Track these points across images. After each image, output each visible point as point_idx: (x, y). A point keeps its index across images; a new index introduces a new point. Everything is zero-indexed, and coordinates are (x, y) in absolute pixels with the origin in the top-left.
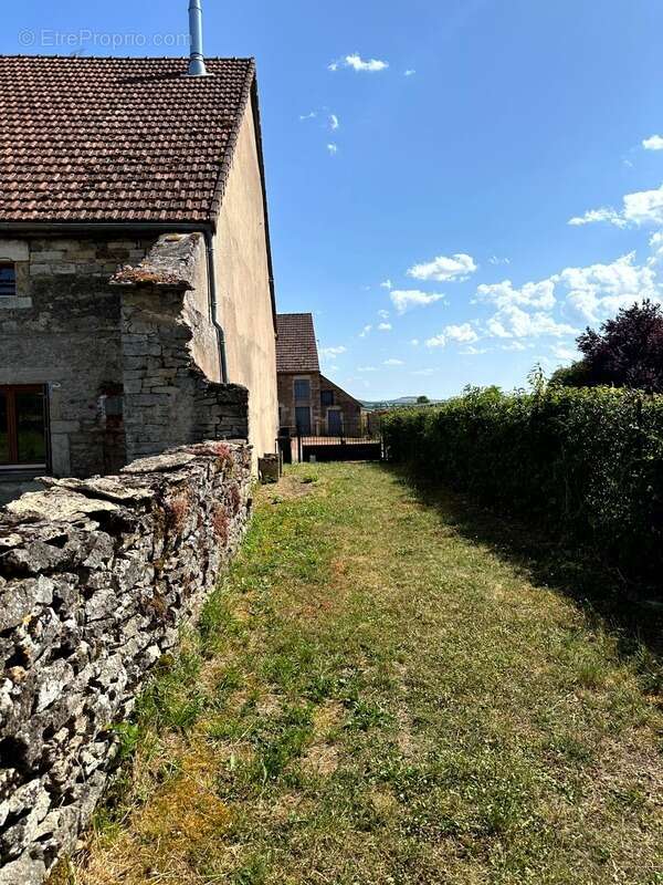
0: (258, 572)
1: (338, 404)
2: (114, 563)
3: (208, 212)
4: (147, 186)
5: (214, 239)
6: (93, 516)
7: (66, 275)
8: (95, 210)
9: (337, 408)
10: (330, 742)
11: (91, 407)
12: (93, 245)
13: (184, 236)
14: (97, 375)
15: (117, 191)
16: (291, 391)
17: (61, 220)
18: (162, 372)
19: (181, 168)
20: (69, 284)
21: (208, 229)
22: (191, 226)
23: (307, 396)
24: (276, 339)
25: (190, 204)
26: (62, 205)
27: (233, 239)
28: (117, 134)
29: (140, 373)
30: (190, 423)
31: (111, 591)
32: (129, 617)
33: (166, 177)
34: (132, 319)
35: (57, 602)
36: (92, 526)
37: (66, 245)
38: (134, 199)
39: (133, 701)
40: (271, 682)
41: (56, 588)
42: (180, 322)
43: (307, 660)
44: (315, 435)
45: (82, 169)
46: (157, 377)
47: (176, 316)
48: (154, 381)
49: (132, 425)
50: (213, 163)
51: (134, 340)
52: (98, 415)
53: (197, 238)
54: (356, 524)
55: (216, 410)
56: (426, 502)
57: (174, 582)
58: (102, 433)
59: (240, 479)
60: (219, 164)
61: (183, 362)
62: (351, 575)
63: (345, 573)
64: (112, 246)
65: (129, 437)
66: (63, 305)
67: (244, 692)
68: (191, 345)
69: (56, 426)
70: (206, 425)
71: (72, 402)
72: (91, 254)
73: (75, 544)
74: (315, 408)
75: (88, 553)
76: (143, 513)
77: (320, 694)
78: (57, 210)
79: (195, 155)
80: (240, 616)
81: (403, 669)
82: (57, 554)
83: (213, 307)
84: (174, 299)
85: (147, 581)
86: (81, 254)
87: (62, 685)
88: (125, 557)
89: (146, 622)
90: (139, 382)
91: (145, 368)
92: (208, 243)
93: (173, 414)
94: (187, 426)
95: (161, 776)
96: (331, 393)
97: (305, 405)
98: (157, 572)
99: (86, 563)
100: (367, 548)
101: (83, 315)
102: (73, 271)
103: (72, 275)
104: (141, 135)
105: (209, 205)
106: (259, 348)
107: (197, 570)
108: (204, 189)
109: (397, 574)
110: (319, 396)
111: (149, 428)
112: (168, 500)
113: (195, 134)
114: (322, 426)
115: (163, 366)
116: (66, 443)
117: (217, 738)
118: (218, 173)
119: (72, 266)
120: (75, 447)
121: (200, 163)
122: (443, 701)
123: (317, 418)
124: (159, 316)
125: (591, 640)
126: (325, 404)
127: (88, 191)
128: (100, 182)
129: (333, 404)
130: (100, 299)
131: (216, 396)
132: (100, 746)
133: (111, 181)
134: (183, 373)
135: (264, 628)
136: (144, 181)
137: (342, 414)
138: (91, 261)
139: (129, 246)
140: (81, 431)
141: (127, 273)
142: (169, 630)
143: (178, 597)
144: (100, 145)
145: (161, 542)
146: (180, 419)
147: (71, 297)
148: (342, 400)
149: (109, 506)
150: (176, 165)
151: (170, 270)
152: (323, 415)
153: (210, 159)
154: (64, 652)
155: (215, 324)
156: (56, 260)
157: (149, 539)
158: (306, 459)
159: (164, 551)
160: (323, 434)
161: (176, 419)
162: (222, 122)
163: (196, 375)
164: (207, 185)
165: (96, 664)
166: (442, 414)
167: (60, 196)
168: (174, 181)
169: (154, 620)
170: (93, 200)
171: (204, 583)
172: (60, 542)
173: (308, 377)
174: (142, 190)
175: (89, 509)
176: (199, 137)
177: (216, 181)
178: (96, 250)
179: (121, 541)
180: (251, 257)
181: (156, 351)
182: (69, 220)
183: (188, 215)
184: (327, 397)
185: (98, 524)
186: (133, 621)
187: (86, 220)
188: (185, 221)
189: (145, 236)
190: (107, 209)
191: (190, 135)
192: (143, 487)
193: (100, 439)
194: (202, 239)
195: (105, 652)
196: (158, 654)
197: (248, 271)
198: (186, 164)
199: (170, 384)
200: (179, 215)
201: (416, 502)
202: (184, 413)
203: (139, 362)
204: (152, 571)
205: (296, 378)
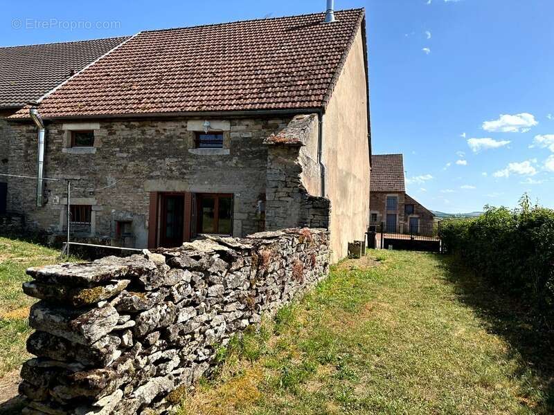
0: (320, 302)
1: (417, 213)
2: (226, 275)
3: (322, 101)
4: (292, 89)
5: (324, 117)
6: (218, 252)
7: (247, 138)
8: (263, 103)
9: (415, 216)
10: (321, 380)
11: (254, 207)
12: (260, 122)
13: (307, 116)
14: (257, 190)
15: (276, 92)
16: (384, 204)
17: (246, 110)
18: (285, 189)
19: (312, 77)
20: (248, 142)
21: (321, 111)
22: (311, 110)
23: (394, 208)
24: (371, 170)
25: (313, 98)
26: (248, 102)
27: (340, 114)
28: (281, 60)
29: (274, 190)
30: (297, 217)
31: (223, 286)
32: (233, 302)
33: (303, 83)
34: (273, 162)
35: (192, 283)
36: (216, 257)
37: (247, 122)
38: (284, 97)
39: (229, 339)
40: (304, 351)
41: (192, 277)
42: (296, 163)
43: (326, 345)
44: (399, 233)
45: (260, 81)
46: (283, 192)
47: (294, 160)
48: (281, 194)
49: (268, 216)
50: (330, 73)
51: (273, 172)
52: (257, 211)
53: (314, 116)
54: (393, 286)
55: (312, 211)
56: (450, 280)
57: (262, 293)
58: (258, 221)
59: (318, 250)
60: (333, 73)
61: (296, 184)
62: (374, 311)
63: (371, 310)
64: (271, 122)
65: (266, 223)
66: (244, 153)
67: (288, 352)
68: (301, 175)
69: (236, 215)
70: (305, 219)
71: (245, 203)
72: (260, 127)
73: (204, 260)
74: (400, 215)
75: (210, 266)
76: (246, 256)
77: (325, 361)
78: (245, 104)
79: (320, 69)
80: (301, 320)
81: (377, 360)
82: (195, 263)
83: (320, 154)
84: (294, 150)
85: (245, 288)
86: (255, 127)
87: (190, 316)
88: (232, 273)
89: (242, 307)
90: (273, 194)
91: (277, 187)
92: (320, 119)
93: (289, 212)
94: (296, 219)
95: (235, 374)
96: (411, 206)
97: (393, 213)
98: (251, 285)
99: (209, 270)
100: (393, 300)
101: (254, 158)
102: (251, 136)
103: (250, 138)
104: (294, 60)
105: (324, 97)
106: (355, 177)
107: (277, 290)
108: (322, 89)
109: (404, 316)
110: (403, 207)
111: (277, 219)
112: (261, 252)
113: (323, 56)
114: (405, 226)
115: (286, 186)
116: (240, 225)
117: (266, 367)
118: (332, 78)
119: (250, 133)
120: (244, 227)
121: (323, 73)
122: (390, 376)
123: (401, 222)
124: (286, 160)
125: (503, 365)
126: (407, 213)
127: (262, 93)
128: (268, 88)
129: (413, 213)
130: (262, 150)
131: (312, 204)
132: (207, 351)
133: (274, 87)
134: (296, 190)
135: (311, 328)
136: (290, 86)
137: (419, 220)
138: (260, 130)
139: (279, 122)
140: (248, 219)
141: (272, 138)
142: (255, 315)
143: (262, 300)
144: (271, 67)
145: (255, 271)
146: (292, 215)
147: (248, 149)
148: (419, 211)
149: (226, 249)
150: (309, 76)
151: (295, 136)
152: (406, 220)
153: (328, 71)
154: (194, 304)
155: (320, 163)
156: (243, 130)
157: (248, 268)
158: (386, 247)
159: (257, 275)
160: (405, 233)
161: (290, 215)
162: (339, 48)
163: (302, 192)
164: (324, 86)
165: (209, 315)
166: (474, 224)
167: (248, 97)
168: (307, 85)
169: (246, 307)
170: (263, 98)
171: (281, 298)
172: (197, 258)
173: (397, 195)
174: (289, 91)
175: (217, 249)
176: (325, 58)
177: (329, 83)
178: (262, 124)
179: (230, 265)
180: (353, 124)
181: (283, 178)
182: (250, 110)
183: (311, 104)
184: (410, 209)
185: (219, 255)
186: (234, 304)
187: (259, 109)
188: (309, 107)
189: (286, 116)
190: (269, 103)
191: (320, 57)
192: (248, 244)
193: (257, 223)
194: (316, 117)
195: (215, 311)
196: (248, 324)
197: (350, 132)
198: (315, 74)
199: (289, 196)
200: (306, 105)
201: (443, 279)
202: (295, 212)
203: (274, 184)
204: (248, 284)
205: (388, 195)
